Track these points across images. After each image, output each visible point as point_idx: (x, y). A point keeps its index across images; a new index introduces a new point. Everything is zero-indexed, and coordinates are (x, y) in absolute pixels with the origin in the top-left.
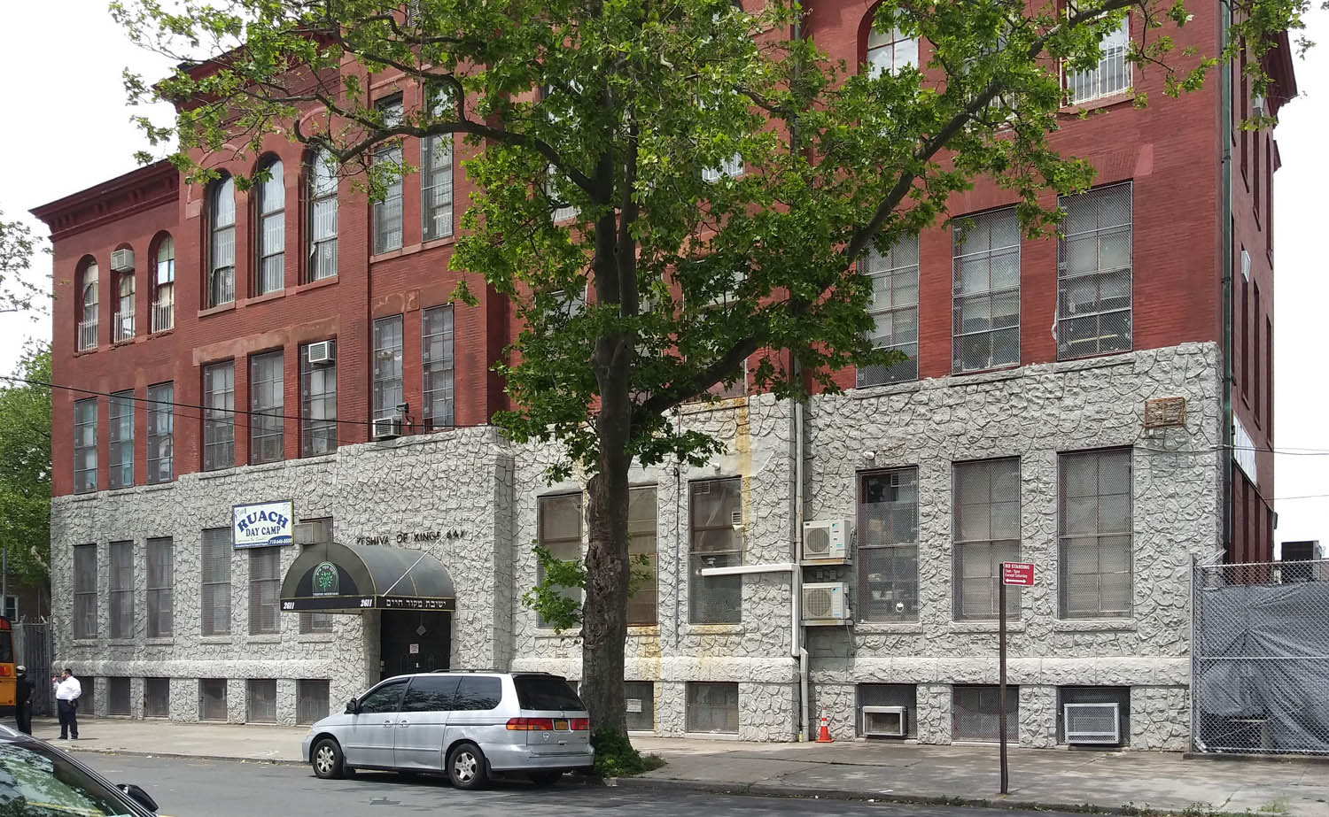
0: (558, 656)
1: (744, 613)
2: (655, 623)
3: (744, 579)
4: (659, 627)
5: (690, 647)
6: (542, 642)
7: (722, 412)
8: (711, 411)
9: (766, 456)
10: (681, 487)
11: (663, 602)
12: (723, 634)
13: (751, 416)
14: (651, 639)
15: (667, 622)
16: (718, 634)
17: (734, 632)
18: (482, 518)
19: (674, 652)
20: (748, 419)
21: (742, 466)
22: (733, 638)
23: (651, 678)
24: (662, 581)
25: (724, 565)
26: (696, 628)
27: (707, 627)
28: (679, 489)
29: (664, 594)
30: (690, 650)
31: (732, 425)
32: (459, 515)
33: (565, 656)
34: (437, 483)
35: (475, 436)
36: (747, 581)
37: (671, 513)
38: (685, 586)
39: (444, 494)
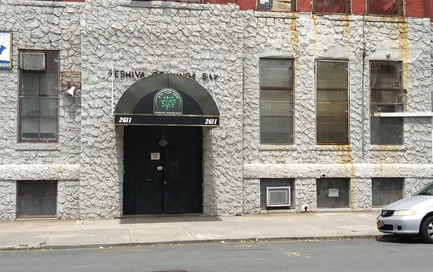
0: (278, 162)
1: (405, 139)
2: (347, 143)
3: (405, 120)
4: (351, 146)
5: (372, 158)
6: (265, 153)
7: (390, 24)
8: (384, 22)
9: (417, 53)
10: (365, 63)
11: (353, 131)
12: (394, 151)
13: (408, 29)
14: (346, 153)
15: (357, 143)
16: (390, 151)
17: (400, 149)
18: (233, 68)
19: (361, 160)
20: (406, 30)
21: (402, 56)
22: (400, 153)
23: (349, 176)
24: (353, 118)
25: (393, 111)
26: (376, 147)
27: (383, 146)
28: (364, 65)
29: (354, 126)
30: (372, 159)
31: (397, 32)
32: (212, 64)
33: (283, 162)
34: (191, 38)
35: (226, 11)
36: (407, 121)
37: (358, 78)
38: (368, 122)
39: (197, 48)
